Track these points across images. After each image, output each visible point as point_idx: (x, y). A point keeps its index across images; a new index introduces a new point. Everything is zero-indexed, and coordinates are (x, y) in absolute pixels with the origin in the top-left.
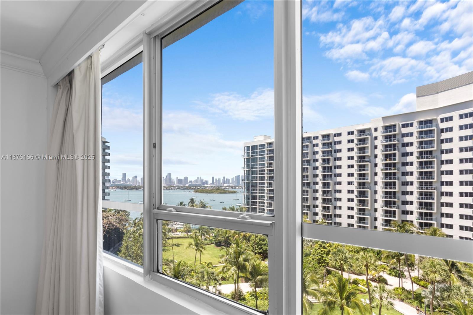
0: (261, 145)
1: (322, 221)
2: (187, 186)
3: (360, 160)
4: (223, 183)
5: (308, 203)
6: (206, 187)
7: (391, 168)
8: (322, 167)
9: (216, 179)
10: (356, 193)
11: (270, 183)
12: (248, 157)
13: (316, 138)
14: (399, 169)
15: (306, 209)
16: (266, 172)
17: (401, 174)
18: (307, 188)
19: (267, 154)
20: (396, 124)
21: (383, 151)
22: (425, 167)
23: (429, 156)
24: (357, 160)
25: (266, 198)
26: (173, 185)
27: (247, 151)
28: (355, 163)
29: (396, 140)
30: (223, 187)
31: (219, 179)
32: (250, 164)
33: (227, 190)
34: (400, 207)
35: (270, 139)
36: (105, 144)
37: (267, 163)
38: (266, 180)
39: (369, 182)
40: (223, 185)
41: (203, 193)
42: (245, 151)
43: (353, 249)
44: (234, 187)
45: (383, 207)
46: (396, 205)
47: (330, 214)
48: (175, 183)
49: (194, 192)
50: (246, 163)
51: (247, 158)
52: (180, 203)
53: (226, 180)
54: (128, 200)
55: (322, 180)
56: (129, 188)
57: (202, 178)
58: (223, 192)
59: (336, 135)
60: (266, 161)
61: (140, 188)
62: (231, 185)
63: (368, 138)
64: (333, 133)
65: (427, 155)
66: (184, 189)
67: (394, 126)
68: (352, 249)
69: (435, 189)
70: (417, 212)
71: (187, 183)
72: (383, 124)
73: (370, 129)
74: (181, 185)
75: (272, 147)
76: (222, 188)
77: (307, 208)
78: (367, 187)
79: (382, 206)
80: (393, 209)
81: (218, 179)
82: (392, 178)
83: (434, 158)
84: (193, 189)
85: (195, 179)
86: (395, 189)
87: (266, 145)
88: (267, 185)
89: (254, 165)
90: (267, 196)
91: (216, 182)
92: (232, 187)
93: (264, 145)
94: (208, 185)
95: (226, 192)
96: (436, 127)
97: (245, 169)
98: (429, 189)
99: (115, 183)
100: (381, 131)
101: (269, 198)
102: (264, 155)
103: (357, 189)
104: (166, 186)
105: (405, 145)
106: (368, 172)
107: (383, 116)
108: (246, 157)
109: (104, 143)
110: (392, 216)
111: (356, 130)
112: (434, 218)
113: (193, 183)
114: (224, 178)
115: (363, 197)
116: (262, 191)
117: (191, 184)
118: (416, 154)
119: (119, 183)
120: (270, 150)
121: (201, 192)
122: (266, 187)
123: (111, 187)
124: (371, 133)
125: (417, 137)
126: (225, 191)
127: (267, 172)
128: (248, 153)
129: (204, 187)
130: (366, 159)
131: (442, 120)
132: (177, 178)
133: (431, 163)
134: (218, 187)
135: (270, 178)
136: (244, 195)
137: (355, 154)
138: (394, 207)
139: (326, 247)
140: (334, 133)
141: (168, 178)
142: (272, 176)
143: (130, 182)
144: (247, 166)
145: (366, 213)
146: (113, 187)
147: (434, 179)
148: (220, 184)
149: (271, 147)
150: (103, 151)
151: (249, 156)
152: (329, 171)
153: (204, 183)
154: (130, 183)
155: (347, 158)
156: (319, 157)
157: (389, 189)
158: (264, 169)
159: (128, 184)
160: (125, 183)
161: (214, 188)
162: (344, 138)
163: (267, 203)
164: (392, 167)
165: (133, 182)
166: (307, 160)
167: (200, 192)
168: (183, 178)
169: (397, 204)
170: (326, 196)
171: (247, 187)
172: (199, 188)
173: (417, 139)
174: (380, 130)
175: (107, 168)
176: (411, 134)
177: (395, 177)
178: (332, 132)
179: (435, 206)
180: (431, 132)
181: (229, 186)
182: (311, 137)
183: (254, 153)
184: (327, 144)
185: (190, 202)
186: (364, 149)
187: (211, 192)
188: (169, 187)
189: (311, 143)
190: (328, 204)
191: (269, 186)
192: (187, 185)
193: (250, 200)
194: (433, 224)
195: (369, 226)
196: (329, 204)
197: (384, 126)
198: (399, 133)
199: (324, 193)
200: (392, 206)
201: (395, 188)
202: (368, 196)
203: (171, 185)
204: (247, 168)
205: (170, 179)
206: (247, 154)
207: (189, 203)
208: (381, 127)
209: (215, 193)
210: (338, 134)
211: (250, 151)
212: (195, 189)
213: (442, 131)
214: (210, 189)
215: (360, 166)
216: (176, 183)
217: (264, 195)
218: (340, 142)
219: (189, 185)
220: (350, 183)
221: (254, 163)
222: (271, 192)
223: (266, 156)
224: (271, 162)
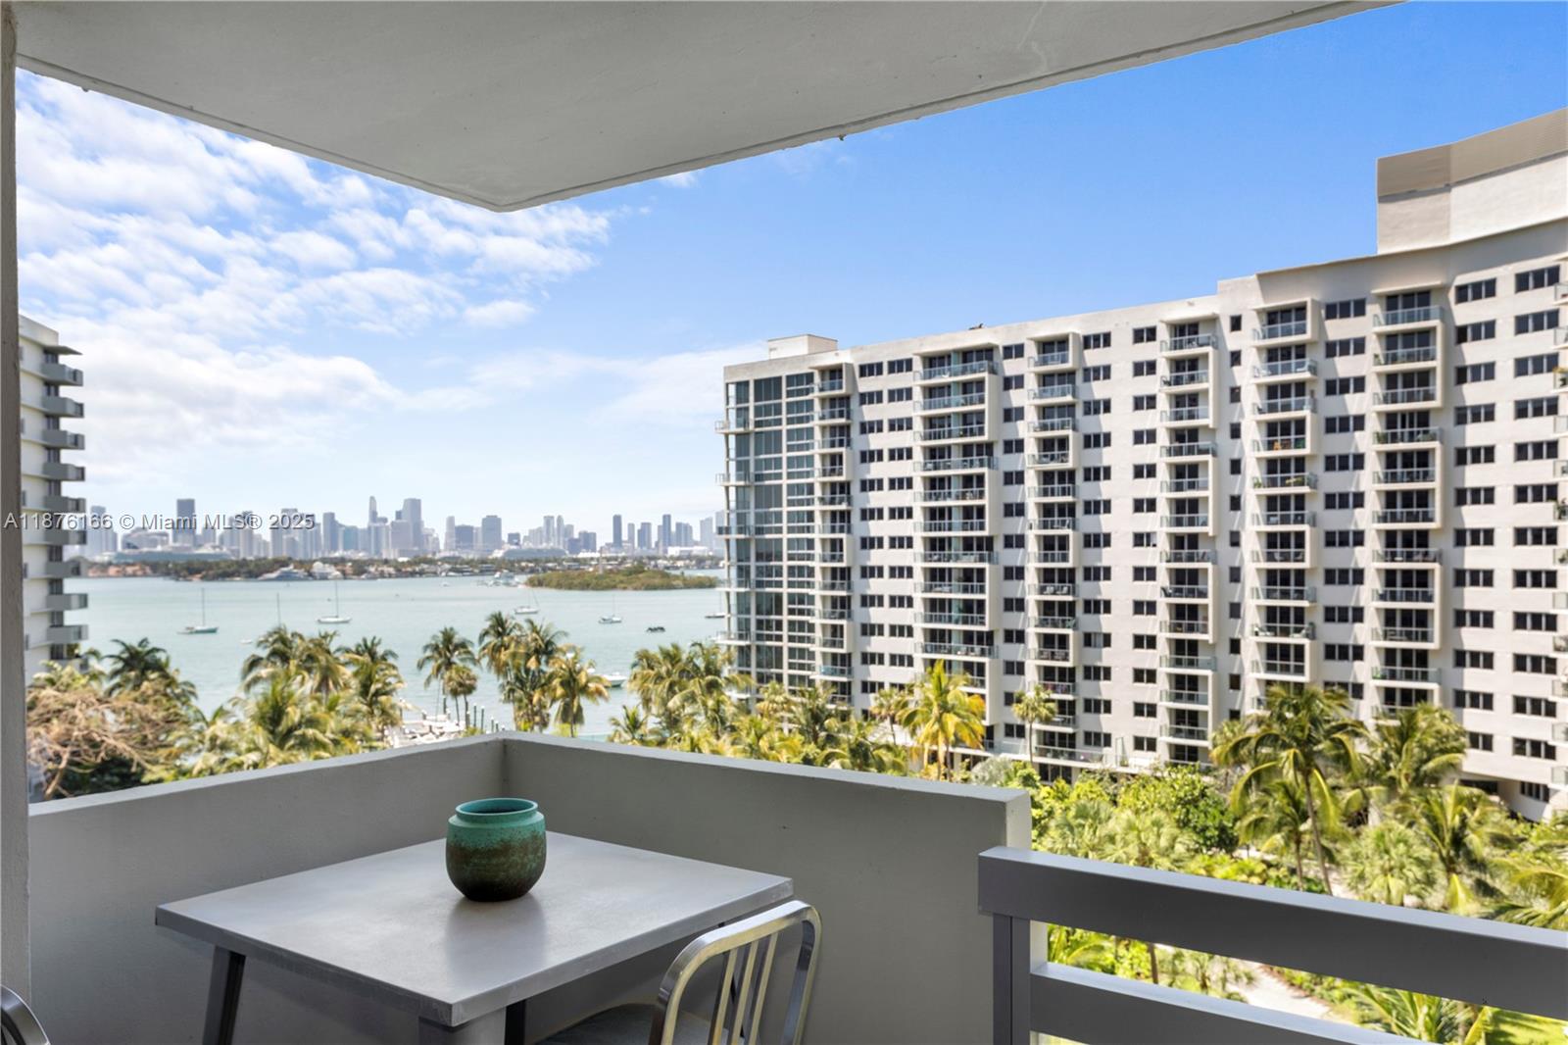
0: (797, 376)
1: (1038, 694)
2: (496, 559)
3: (1177, 444)
4: (661, 544)
5: (983, 623)
6: (585, 561)
7: (1289, 478)
8: (1038, 472)
9: (631, 526)
10: (1163, 579)
11: (833, 542)
12: (741, 430)
13: (1015, 351)
14: (1316, 481)
15: (977, 648)
16: (818, 492)
17: (1321, 502)
18: (982, 559)
19: (822, 418)
20: (1305, 303)
21: (1261, 411)
22: (1403, 473)
23: (1418, 432)
24: (1167, 444)
25: (818, 606)
26: (430, 556)
27: (739, 401)
28: (1161, 456)
29: (1306, 368)
30: (660, 562)
31: (643, 524)
32: (752, 458)
33: (678, 573)
34: (1319, 632)
35: (833, 353)
36: (56, 361)
37: (823, 456)
38: (817, 529)
39: (1211, 534)
40: (661, 553)
41: (570, 587)
42: (728, 403)
43: (1147, 803)
44: (712, 558)
45: (1261, 634)
46: (1306, 626)
47: (1068, 664)
48: (442, 547)
49: (526, 584)
50: (733, 454)
51: (738, 435)
52: (440, 635)
53: (673, 528)
54: (199, 628)
55: (1039, 528)
56: (211, 573)
57: (566, 523)
58: (657, 581)
59: (1091, 341)
60: (816, 445)
61: (268, 572)
62: (697, 550)
63: (1206, 356)
64: (1077, 331)
65: (1411, 426)
66: (482, 572)
67: (1300, 310)
68: (1144, 803)
69: (1434, 561)
70: (1378, 649)
71: (499, 545)
72: (1261, 299)
73: (1213, 320)
74: (468, 554)
75: (841, 388)
76: (656, 566)
77: (980, 642)
78: (1204, 554)
79: (1256, 629)
80: (1294, 639)
81: (638, 527)
82: (1292, 518)
83: (1433, 439)
84: (522, 570)
85: (535, 527)
86: (1303, 560)
87: (817, 379)
88: (824, 549)
89: (768, 463)
90: (824, 598)
91: (631, 538)
92: (700, 562)
93: (809, 377)
94: (594, 550)
95: (675, 583)
96: (1443, 320)
97: (728, 479)
98: (1415, 558)
99: (135, 547)
100: (1255, 330)
101: (829, 603)
102: (808, 419)
103: (1169, 561)
104: (396, 561)
105: (1338, 387)
106: (1207, 492)
107: (1262, 271)
108: (733, 428)
109: (52, 353)
110: (1292, 669)
111: (1162, 322)
112: (1431, 669)
113: (526, 545)
114: (667, 518)
115: (1191, 593)
116: (801, 575)
117: (514, 547)
118: (1374, 425)
119: (159, 548)
120: (833, 400)
121: (559, 586)
122: (817, 558)
123: (117, 565)
124: (1217, 337)
125: (1376, 356)
126: (667, 576)
127: (823, 493)
128: (742, 412)
129: (576, 560)
130: (1202, 443)
131: (1462, 294)
132: (451, 520)
133: (1424, 457)
134: (640, 560)
135: (833, 520)
136: (728, 594)
137: (1161, 420)
138: (1298, 631)
139: (1036, 799)
140: (1083, 331)
141: (404, 521)
142: (842, 513)
143: (217, 543)
144: (738, 469)
145: (1202, 657)
146: (129, 565)
147: (1431, 520)
148: (649, 547)
149: (837, 385)
150: (49, 393)
151: (745, 423)
152: (1064, 489)
153: (574, 545)
154: (214, 547)
155: (1131, 438)
156: (1027, 430)
157: (1281, 561)
158: (810, 480)
159: (206, 550)
160: (187, 549)
161: (621, 564)
162: (1122, 355)
163: (824, 626)
164: (1293, 474)
165: (232, 544)
166: (980, 445)
167: (554, 583)
168: (477, 523)
169: (1308, 618)
170: (1054, 593)
171: (739, 560)
172: (550, 565)
173: (1380, 364)
174: (1252, 323)
175: (72, 473)
176: (1360, 346)
177: (1303, 516)
178: (1074, 326)
179: (1436, 626)
180: (1425, 336)
181: (690, 557)
182: (997, 347)
183: (767, 410)
184: (1056, 379)
185: (492, 632)
186: (1193, 399)
187: (605, 582)
188: (409, 563)
189: (993, 371)
190: (1060, 624)
191: (828, 552)
192: (498, 554)
193: (753, 617)
194: (1429, 695)
195: (1208, 708)
196: (1064, 627)
197: (1264, 310)
198: (1316, 338)
199: (1046, 581)
200: (1292, 630)
201: (1300, 558)
202: (1207, 589)
203: (422, 556)
204: (738, 478)
205: (418, 524)
206: (738, 416)
207: (486, 633)
208: (1255, 314)
209: (625, 588)
210: (1096, 338)
211: (751, 404)
212: (532, 571)
213: (1461, 335)
214: (601, 572)
215: (1179, 471)
216: (446, 544)
217: (810, 592)
218: (1106, 372)
219: (509, 553)
220: (1141, 539)
221: (766, 453)
222: (838, 582)
223: (816, 423)
224: (837, 450)
